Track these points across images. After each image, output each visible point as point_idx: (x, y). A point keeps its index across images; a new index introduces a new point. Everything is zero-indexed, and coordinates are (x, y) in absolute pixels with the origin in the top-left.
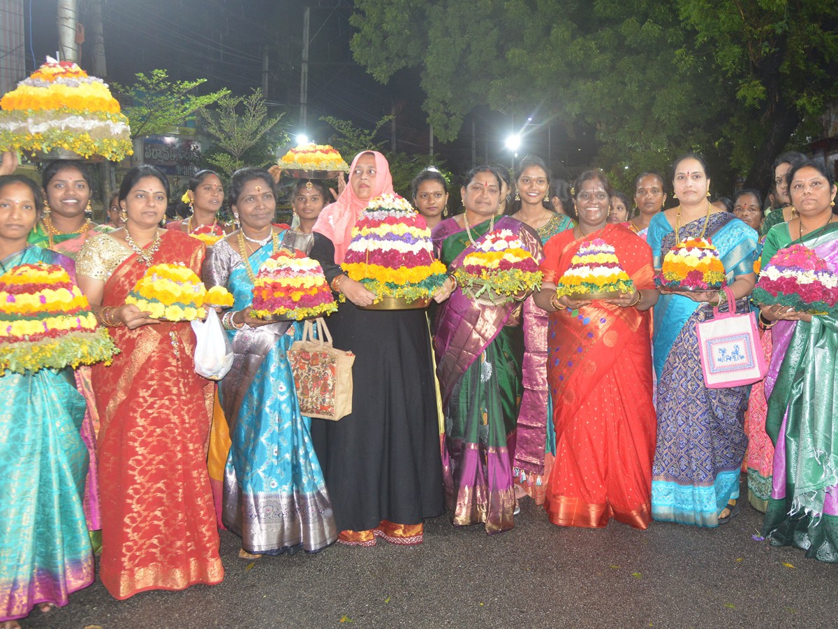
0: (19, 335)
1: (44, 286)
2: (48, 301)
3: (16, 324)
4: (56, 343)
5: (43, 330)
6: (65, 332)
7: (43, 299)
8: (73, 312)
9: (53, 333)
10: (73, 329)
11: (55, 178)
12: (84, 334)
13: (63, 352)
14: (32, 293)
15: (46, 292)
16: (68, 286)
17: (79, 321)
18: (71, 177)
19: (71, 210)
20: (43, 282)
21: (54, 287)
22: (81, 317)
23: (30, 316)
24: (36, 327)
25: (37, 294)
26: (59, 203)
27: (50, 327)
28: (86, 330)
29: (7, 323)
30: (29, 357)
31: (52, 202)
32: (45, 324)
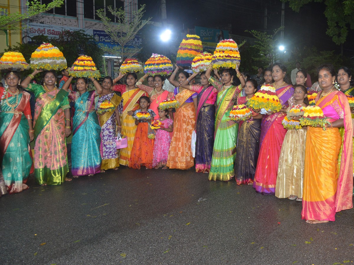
0: (79, 70)
1: (85, 60)
2: (85, 63)
3: (79, 67)
4: (85, 72)
5: (83, 69)
6: (88, 70)
7: (84, 63)
8: (90, 66)
9: (85, 70)
10: (89, 70)
11: (46, 75)
12: (92, 71)
13: (86, 74)
14: (82, 61)
15: (85, 62)
16: (90, 61)
17: (91, 68)
18: (49, 75)
19: (51, 84)
20: (85, 59)
21: (87, 61)
22: (92, 68)
23: (81, 66)
24: (82, 68)
25: (84, 62)
26: (47, 82)
27: (85, 69)
28: (92, 70)
29: (77, 67)
30: (80, 74)
31: (45, 82)
32: (84, 68)
